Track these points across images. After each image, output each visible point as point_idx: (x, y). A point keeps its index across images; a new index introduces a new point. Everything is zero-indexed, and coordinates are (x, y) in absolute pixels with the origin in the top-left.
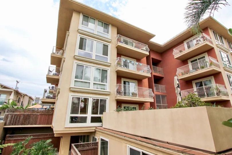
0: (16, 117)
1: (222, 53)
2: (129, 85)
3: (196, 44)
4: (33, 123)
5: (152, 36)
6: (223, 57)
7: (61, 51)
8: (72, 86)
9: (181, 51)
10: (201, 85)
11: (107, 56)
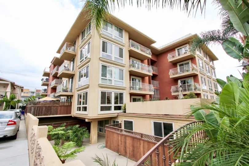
0: (38, 109)
1: (200, 60)
2: (136, 81)
3: (185, 53)
4: (54, 113)
5: (153, 42)
6: (200, 63)
7: (73, 48)
8: (100, 83)
9: (173, 57)
10: (184, 83)
11: (122, 58)
